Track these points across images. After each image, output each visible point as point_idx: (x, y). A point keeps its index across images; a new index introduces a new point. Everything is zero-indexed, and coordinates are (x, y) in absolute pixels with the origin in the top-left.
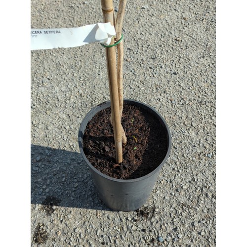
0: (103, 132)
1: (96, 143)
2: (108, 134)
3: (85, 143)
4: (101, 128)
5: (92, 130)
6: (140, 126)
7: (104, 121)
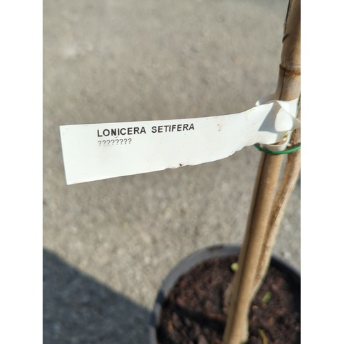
0: (202, 303)
1: (184, 323)
2: (211, 310)
3: (164, 316)
4: (202, 293)
5: (183, 292)
6: (281, 312)
7: (210, 281)
